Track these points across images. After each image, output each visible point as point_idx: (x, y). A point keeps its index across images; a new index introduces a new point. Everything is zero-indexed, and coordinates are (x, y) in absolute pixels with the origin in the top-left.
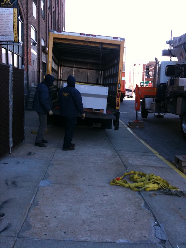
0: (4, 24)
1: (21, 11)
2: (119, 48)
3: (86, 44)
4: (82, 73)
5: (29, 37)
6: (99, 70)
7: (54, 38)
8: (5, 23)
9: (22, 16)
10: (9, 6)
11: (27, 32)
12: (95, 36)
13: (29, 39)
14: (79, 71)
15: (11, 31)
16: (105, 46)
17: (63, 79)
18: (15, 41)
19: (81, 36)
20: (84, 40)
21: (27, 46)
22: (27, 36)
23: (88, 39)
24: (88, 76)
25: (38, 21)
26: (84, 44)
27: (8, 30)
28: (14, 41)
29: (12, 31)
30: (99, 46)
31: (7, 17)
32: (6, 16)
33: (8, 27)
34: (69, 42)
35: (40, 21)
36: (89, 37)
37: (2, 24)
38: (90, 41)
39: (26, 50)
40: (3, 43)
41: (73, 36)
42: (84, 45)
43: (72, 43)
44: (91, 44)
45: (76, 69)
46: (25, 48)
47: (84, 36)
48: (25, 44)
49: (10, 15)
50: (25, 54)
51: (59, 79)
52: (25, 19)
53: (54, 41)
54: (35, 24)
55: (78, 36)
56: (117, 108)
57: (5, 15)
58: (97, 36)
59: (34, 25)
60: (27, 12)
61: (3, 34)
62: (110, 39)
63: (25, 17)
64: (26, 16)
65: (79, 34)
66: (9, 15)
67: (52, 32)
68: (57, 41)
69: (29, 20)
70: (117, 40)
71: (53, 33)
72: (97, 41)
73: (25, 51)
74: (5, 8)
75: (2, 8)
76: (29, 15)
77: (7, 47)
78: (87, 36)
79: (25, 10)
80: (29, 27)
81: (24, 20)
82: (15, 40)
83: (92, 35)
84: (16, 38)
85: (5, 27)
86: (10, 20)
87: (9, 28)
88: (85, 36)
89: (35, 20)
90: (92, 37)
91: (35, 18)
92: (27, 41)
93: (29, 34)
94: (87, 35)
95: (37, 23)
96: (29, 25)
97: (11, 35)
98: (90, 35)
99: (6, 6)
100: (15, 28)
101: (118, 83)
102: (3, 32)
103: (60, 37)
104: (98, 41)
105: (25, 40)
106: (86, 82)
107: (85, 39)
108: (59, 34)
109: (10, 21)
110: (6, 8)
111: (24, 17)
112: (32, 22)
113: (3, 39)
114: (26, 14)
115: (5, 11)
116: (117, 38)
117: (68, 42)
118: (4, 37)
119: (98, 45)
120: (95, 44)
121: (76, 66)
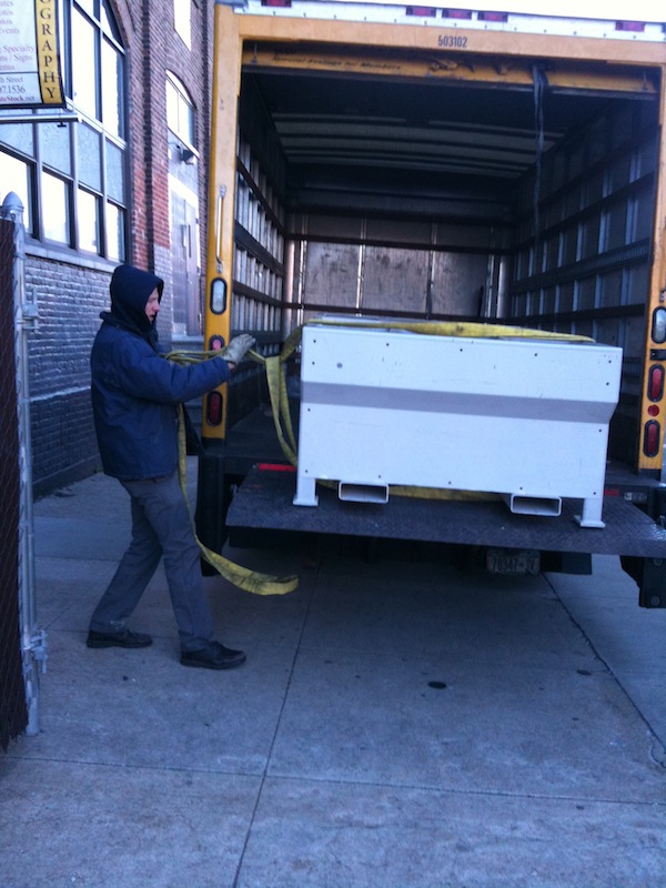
2: (651, 89)
3: (441, 74)
4: (399, 266)
5: (154, 120)
6: (486, 252)
7: (250, 45)
9: (120, 19)
11: (147, 98)
12: (503, 17)
13: (156, 128)
14: (385, 260)
15: (23, 49)
16: (564, 82)
17: (310, 301)
18: (47, 99)
19: (414, 20)
20: (434, 45)
21: (148, 158)
22: (147, 116)
23: (458, 40)
24: (430, 282)
26: (432, 74)
28: (37, 100)
29: (28, 48)
30: (529, 82)
33: (9, 27)
34: (340, 66)
36: (462, 23)
38: (470, 47)
39: (143, 176)
41: (365, 23)
42: (433, 78)
43: (357, 67)
44: (472, 69)
45: (369, 249)
46: (138, 167)
47: (430, 21)
48: (139, 148)
50: (140, 197)
51: (290, 300)
52: (134, 40)
53: (248, 62)
54: (187, 72)
55: (394, 25)
56: (645, 462)
58: (510, 18)
59: (180, 72)
60: (142, 8)
62: (600, 36)
63: (134, 29)
64: (139, 26)
65: (403, 11)
67: (234, 5)
68: (266, 60)
69: (156, 45)
70: (640, 36)
71: (238, 10)
72: (513, 50)
73: (139, 183)
76: (151, 22)
78: (450, 22)
80: (155, 77)
81: (131, 42)
82: (46, 94)
83: (482, 15)
84: (50, 84)
87: (15, 31)
88: (438, 20)
89: (188, 56)
90: (481, 25)
91: (189, 44)
92: (145, 138)
93: (154, 105)
94: (447, 13)
95: (198, 71)
96: (155, 66)
97: (24, 67)
98: (467, 14)
100: (46, 30)
101: (654, 304)
103: (281, 33)
105: (137, 132)
106: (423, 309)
107: (441, 41)
108: (274, 17)
111: (127, 24)
112: (170, 59)
114: (138, 15)
116: (639, 26)
117: (334, 64)
119: (520, 79)
120: (498, 71)
121: (370, 238)
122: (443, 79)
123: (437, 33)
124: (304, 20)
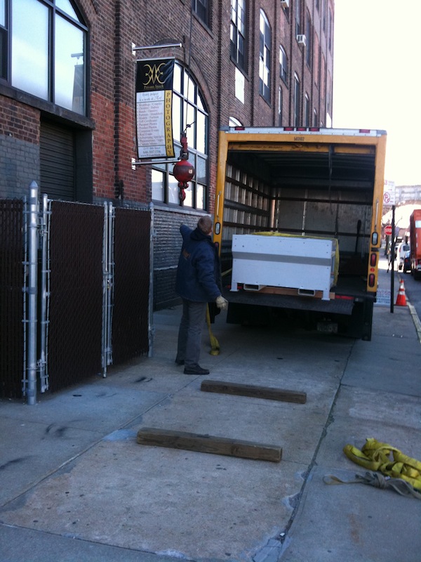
0: (148, 123)
1: (203, 91)
2: (373, 153)
3: (296, 149)
4: (323, 211)
7: (230, 143)
8: (151, 121)
9: (207, 100)
10: (157, 87)
14: (316, 208)
15: (161, 137)
16: (340, 151)
18: (169, 155)
19: (286, 132)
20: (293, 140)
23: (301, 138)
24: (337, 218)
25: (249, 109)
26: (293, 150)
27: (154, 134)
28: (165, 155)
30: (327, 151)
31: (152, 109)
32: (152, 107)
34: (261, 148)
35: (255, 107)
36: (303, 133)
37: (145, 125)
38: (305, 141)
40: (153, 160)
41: (269, 134)
43: (267, 149)
44: (308, 147)
45: (309, 203)
46: (213, 166)
47: (292, 132)
48: (213, 157)
49: (160, 104)
50: (213, 179)
51: (272, 227)
52: (213, 109)
53: (230, 148)
54: (242, 115)
55: (279, 134)
57: (150, 107)
58: (320, 130)
59: (237, 116)
60: (218, 92)
61: (146, 143)
62: (352, 135)
63: (213, 103)
64: (215, 101)
66: (157, 104)
67: (225, 130)
68: (236, 148)
69: (224, 108)
70: (368, 135)
71: (227, 132)
72: (321, 141)
73: (213, 173)
74: (150, 93)
75: (145, 93)
76: (222, 98)
77: (165, 169)
78: (298, 132)
79: (214, 89)
80: (223, 121)
81: (211, 110)
82: (168, 153)
83: (311, 129)
84: (169, 150)
85: (150, 129)
86: (159, 114)
87: (157, 130)
88: (294, 132)
89: (243, 107)
90: (309, 133)
91: (243, 101)
94: (298, 129)
95: (248, 112)
96: (223, 118)
97: (161, 143)
98: (305, 129)
99: (151, 87)
100: (168, 130)
102: (147, 139)
103: (241, 139)
104: (324, 142)
105: (213, 151)
107: (295, 139)
108: (239, 134)
109: (159, 116)
110: (152, 92)
111: (209, 102)
112: (232, 112)
113: (146, 152)
114: (215, 96)
115: (151, 97)
116: (368, 131)
117: (259, 148)
118: (148, 150)
119: (325, 150)
120: (317, 147)
121: (309, 198)
122: (296, 151)
123: (293, 136)
124: (248, 134)
